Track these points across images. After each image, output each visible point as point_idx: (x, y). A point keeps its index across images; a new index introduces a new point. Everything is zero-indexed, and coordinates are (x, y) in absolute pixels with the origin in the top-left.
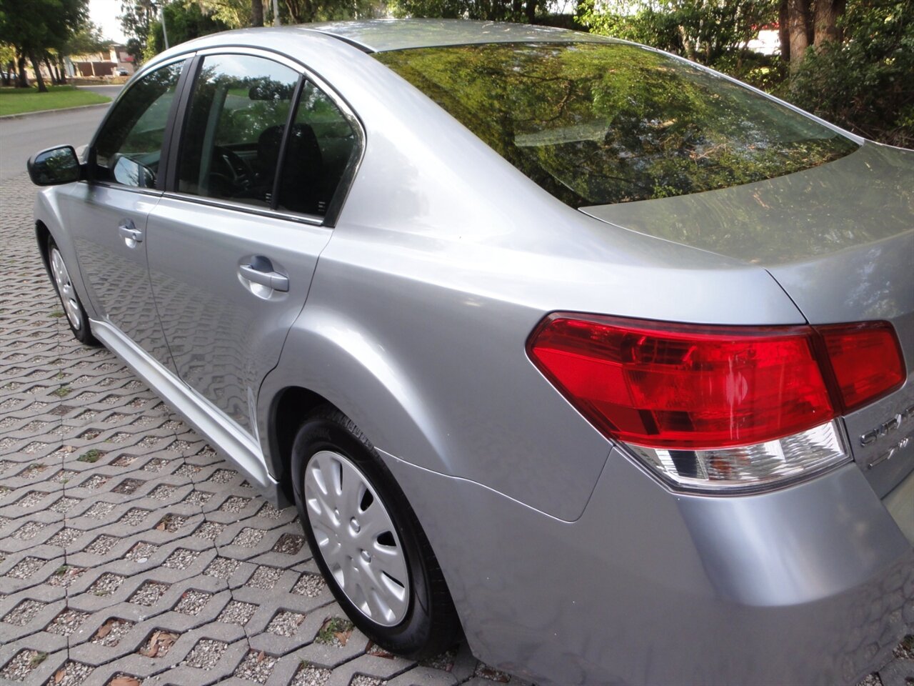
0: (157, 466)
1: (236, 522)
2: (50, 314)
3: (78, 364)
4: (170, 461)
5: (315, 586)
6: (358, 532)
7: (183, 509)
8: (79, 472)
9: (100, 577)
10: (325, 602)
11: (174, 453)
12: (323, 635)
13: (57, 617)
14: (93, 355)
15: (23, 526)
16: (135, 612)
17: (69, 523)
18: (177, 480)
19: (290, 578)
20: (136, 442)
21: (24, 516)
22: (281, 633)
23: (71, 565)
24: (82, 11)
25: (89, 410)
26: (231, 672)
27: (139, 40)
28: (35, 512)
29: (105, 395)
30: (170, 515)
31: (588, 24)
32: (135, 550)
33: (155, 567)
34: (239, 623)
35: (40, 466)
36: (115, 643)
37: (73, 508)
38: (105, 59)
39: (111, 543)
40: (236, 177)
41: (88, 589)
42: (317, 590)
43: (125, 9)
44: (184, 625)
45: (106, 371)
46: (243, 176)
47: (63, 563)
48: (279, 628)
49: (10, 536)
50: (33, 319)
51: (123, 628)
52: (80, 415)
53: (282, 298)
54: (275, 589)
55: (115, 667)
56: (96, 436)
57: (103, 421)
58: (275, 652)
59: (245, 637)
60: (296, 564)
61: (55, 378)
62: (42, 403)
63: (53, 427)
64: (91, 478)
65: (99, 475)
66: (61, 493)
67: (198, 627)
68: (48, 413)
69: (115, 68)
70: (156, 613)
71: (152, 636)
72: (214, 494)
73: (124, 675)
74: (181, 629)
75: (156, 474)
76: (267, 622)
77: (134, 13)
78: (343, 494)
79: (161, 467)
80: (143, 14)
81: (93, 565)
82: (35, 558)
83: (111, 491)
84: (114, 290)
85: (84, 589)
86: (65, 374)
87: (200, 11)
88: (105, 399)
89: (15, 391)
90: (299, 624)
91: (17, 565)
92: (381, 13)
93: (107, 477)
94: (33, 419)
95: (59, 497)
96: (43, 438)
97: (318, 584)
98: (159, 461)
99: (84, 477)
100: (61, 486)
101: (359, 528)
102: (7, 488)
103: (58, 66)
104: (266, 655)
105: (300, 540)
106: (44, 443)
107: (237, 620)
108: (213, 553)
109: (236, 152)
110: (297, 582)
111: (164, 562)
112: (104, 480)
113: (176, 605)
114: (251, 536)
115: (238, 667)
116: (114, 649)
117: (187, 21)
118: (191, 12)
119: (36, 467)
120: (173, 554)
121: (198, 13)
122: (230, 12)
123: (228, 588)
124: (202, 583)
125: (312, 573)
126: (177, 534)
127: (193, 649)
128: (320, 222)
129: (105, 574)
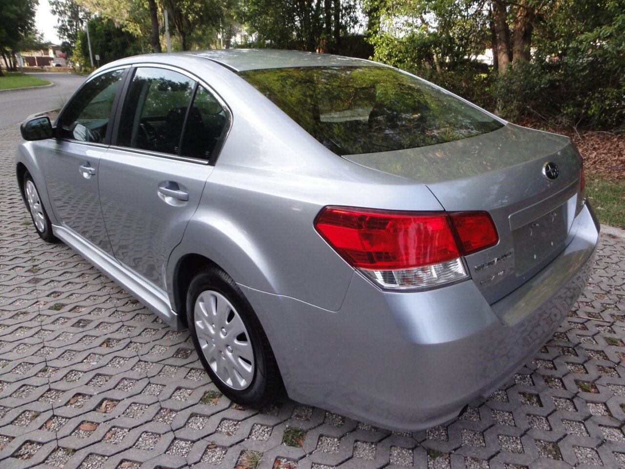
0: (99, 312)
1: (150, 342)
2: (21, 223)
3: (43, 253)
4: (107, 309)
5: (198, 375)
6: (225, 335)
7: (117, 336)
8: (50, 316)
9: (68, 373)
10: (205, 383)
11: (109, 304)
12: (204, 400)
13: (44, 394)
14: (53, 248)
15: (18, 346)
16: (92, 390)
17: (46, 344)
18: (112, 320)
19: (184, 371)
20: (85, 298)
21: (18, 340)
22: (180, 399)
23: (50, 367)
24: (30, 21)
25: (53, 281)
26: (151, 419)
27: (70, 42)
28: (24, 338)
29: (62, 272)
30: (109, 339)
31: (373, 43)
32: (89, 358)
33: (102, 367)
34: (154, 395)
35: (25, 313)
36: (80, 407)
37: (48, 336)
38: (45, 54)
39: (74, 355)
40: (148, 138)
41: (62, 379)
42: (200, 377)
43: (60, 22)
44: (121, 396)
45: (62, 258)
46: (153, 137)
47: (45, 365)
48: (178, 397)
49: (10, 351)
50: (11, 226)
51: (85, 399)
52: (47, 283)
53: (185, 204)
54: (175, 377)
55: (82, 418)
56: (58, 296)
57: (63, 287)
58: (176, 409)
59: (158, 401)
60: (187, 364)
61: (29, 262)
62: (22, 276)
63: (31, 290)
64: (58, 319)
65: (63, 318)
66: (40, 328)
67: (130, 397)
68: (26, 282)
69: (52, 61)
70: (104, 390)
71: (103, 402)
72: (135, 327)
73: (88, 422)
74: (120, 398)
75: (99, 317)
76: (171, 394)
77: (67, 24)
78: (217, 314)
79: (101, 313)
80: (73, 25)
81: (64, 366)
82: (27, 363)
83: (71, 326)
84: (67, 206)
85: (59, 379)
86: (35, 260)
87: (114, 25)
88: (62, 274)
89: (3, 270)
90: (190, 395)
91: (16, 367)
92: (238, 29)
93: (68, 318)
94: (17, 286)
95: (39, 330)
96: (25, 297)
97: (200, 374)
98: (100, 309)
99: (53, 318)
100: (40, 324)
101: (226, 333)
102: (4, 326)
103: (11, 59)
104: (171, 411)
105: (189, 351)
106: (26, 300)
107: (153, 393)
108: (137, 359)
109: (149, 122)
110: (188, 373)
111: (108, 364)
112: (66, 320)
113: (116, 386)
114: (160, 350)
115: (154, 417)
116: (81, 409)
117: (105, 31)
118: (108, 25)
119: (22, 313)
120: (112, 360)
121: (112, 26)
122: (135, 26)
123: (147, 377)
124: (130, 375)
125: (197, 369)
126: (115, 349)
127: (128, 408)
128: (207, 162)
129: (72, 371)
